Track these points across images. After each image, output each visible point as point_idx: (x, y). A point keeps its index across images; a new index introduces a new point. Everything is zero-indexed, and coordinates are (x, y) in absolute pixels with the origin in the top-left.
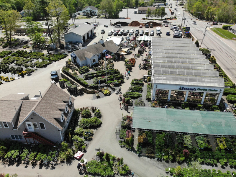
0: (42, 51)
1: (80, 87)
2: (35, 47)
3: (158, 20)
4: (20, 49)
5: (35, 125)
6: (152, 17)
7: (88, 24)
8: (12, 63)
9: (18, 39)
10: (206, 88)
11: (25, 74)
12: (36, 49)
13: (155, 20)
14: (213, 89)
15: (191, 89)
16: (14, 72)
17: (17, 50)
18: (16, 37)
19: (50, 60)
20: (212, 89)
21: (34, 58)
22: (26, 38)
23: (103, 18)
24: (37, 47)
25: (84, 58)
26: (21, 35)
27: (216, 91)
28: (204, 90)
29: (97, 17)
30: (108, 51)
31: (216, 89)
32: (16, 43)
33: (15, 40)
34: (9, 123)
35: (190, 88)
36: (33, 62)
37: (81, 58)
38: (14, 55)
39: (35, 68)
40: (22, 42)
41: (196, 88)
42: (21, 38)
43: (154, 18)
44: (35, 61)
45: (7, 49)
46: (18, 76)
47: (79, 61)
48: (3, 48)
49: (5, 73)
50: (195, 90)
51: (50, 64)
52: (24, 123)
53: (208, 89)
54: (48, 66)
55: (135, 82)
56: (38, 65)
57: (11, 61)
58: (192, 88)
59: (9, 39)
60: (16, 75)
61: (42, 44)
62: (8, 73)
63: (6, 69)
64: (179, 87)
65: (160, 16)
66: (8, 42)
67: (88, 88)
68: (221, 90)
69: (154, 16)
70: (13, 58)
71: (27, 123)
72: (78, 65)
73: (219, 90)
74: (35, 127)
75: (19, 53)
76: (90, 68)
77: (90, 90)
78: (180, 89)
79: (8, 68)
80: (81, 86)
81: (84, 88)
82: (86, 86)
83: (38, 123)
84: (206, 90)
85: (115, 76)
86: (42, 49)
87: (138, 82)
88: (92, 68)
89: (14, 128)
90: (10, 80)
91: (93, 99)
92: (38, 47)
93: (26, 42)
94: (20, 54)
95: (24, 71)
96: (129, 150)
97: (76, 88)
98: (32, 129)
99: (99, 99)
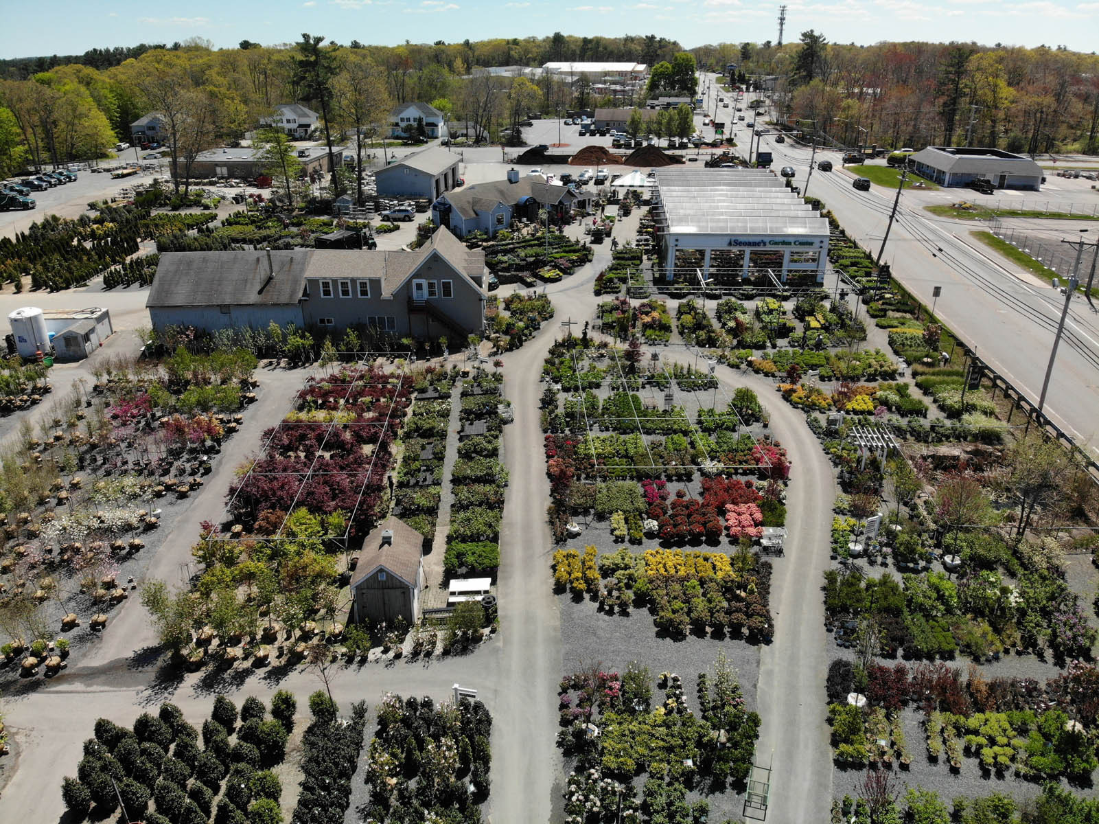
5: (431, 285)
10: (787, 239)
14: (805, 240)
15: (755, 244)
20: (801, 240)
25: (471, 212)
27: (811, 243)
28: (784, 243)
30: (534, 200)
31: (811, 240)
34: (374, 281)
35: (751, 240)
37: (464, 212)
41: (767, 240)
47: (460, 220)
50: (764, 244)
52: (409, 282)
53: (791, 240)
58: (758, 240)
68: (822, 242)
71: (415, 281)
73: (817, 242)
78: (730, 244)
83: (439, 280)
88: (493, 238)
98: (422, 297)
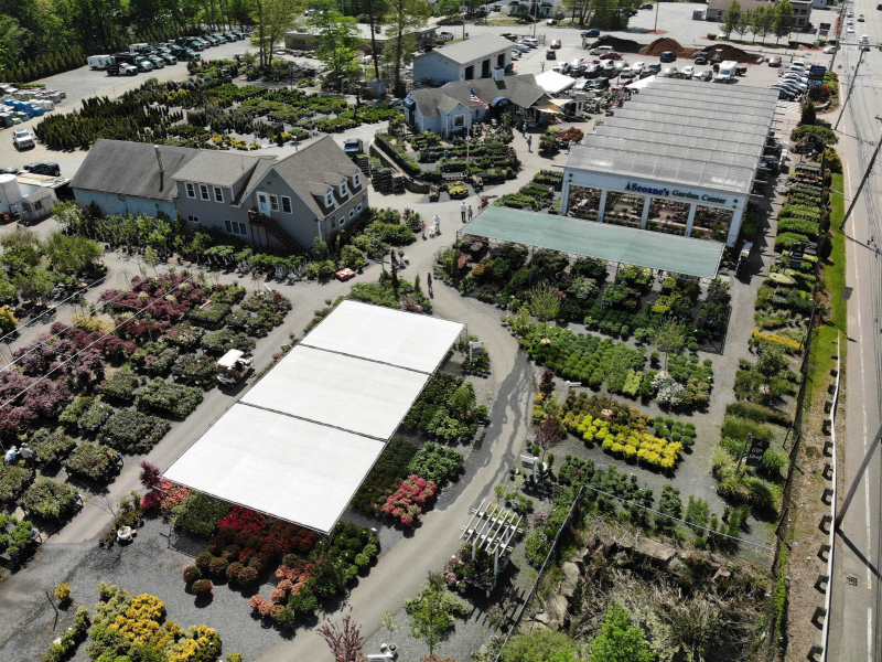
0: (343, 98)
1: (399, 174)
2: (330, 87)
3: (762, 44)
4: (289, 87)
5: (273, 199)
6: (742, 32)
7: (509, 38)
8: (261, 114)
9: (291, 63)
10: (694, 192)
11: (288, 139)
12: (331, 91)
13: (753, 44)
14: (716, 196)
15: (657, 192)
16: (263, 132)
17: (282, 87)
18: (288, 58)
19: (355, 118)
20: (710, 195)
21: (319, 111)
22: (315, 63)
23: (570, 25)
24: (335, 87)
25: (434, 111)
26: (302, 55)
27: (722, 201)
29: (550, 21)
30: (509, 101)
31: (722, 197)
32: (284, 72)
33: (282, 65)
34: (225, 189)
35: (653, 186)
36: (313, 119)
37: (426, 110)
38: (271, 99)
39: (316, 131)
40: (299, 70)
41: (670, 189)
42: (300, 61)
43: (749, 37)
44: (319, 117)
45: (258, 84)
46: (271, 142)
47: (420, 118)
48: (248, 80)
49: (241, 134)
50: (667, 193)
51: (354, 126)
52: (254, 193)
53: (700, 194)
54: (346, 131)
55: (542, 177)
56: (323, 125)
57: (260, 110)
58: (660, 187)
59: (266, 58)
60: (266, 140)
61: (347, 79)
62: (248, 133)
63: (245, 123)
64: (625, 183)
65: (771, 31)
66: (261, 68)
67: (417, 179)
68: (736, 201)
69: (751, 30)
70: (265, 104)
71: (259, 193)
72: (415, 129)
73: (730, 200)
74: (274, 207)
75: (285, 95)
76: (443, 139)
77: (420, 184)
78: (628, 188)
79: (249, 122)
80: (401, 170)
81: (408, 177)
82: (413, 172)
83: (279, 195)
84: (696, 197)
85: (496, 160)
86: (346, 93)
87: (547, 177)
88: (449, 139)
89: (233, 203)
90: (248, 147)
91: (422, 201)
92: (338, 88)
93: (311, 73)
94: (287, 97)
95: (285, 134)
96: (447, 284)
97: (389, 174)
98: (266, 209)
99: (434, 205)
